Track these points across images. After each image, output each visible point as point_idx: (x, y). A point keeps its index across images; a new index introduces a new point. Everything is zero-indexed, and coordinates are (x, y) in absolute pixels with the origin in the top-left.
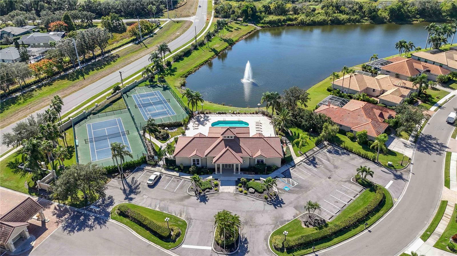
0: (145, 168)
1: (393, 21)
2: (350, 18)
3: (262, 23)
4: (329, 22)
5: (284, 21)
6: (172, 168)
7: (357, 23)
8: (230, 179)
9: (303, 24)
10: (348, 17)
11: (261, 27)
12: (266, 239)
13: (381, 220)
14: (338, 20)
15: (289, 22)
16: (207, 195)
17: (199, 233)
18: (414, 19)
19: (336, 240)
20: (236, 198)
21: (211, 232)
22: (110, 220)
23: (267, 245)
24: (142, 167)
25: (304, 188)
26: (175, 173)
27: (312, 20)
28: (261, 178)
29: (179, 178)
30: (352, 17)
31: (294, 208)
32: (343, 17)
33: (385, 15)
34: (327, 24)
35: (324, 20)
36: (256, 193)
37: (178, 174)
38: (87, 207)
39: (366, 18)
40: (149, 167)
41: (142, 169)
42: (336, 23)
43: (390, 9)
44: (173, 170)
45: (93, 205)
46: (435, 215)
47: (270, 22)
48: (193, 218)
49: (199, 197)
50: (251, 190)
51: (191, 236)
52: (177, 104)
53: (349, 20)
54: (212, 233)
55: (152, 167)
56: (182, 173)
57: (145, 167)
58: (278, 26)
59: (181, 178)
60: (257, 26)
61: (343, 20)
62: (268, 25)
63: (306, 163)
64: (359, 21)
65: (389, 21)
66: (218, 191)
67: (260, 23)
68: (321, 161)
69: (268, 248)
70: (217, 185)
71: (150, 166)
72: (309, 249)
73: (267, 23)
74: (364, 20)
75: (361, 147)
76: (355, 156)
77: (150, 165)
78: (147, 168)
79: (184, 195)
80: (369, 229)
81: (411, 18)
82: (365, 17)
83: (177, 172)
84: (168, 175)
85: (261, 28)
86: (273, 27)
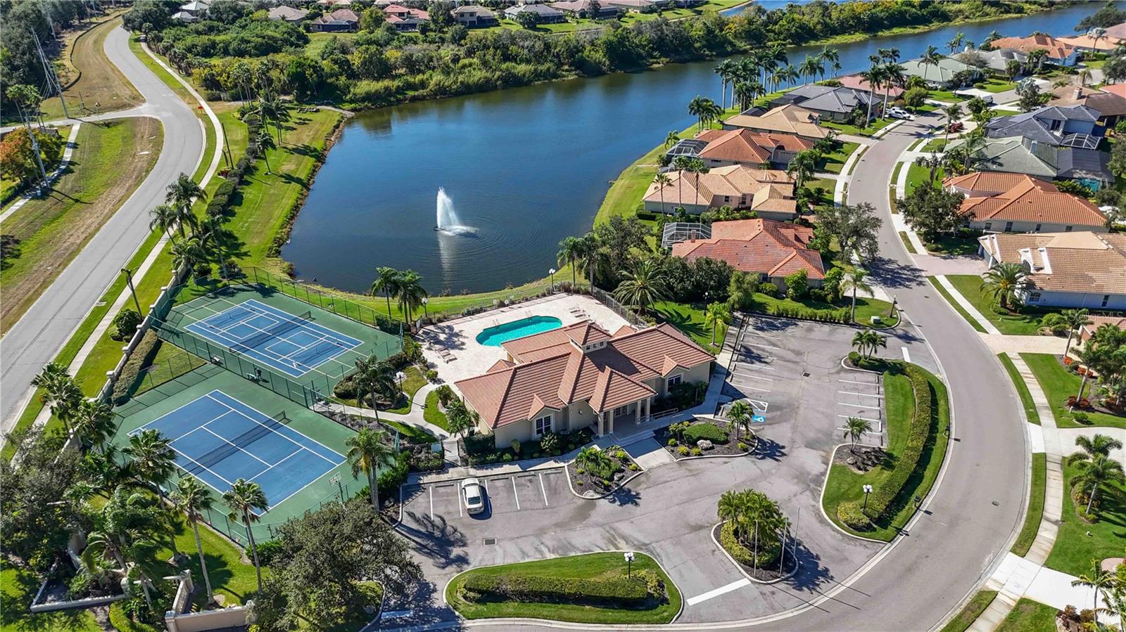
0: (421, 482)
1: (617, 67)
2: (535, 70)
3: (351, 101)
4: (499, 83)
5: (400, 90)
6: (493, 457)
7: (554, 80)
8: (639, 438)
9: (443, 94)
10: (531, 67)
11: (353, 110)
12: (822, 521)
13: (953, 415)
14: (514, 76)
15: (411, 93)
16: (627, 486)
17: (691, 564)
18: (652, 60)
19: (928, 474)
20: (690, 471)
21: (714, 551)
22: (468, 625)
23: (834, 530)
24: (410, 482)
25: (785, 408)
26: (506, 468)
27: (462, 83)
28: (695, 416)
29: (527, 474)
30: (540, 68)
31: (808, 449)
32: (522, 68)
33: (599, 56)
34: (495, 88)
35: (488, 80)
36: (718, 447)
37: (516, 468)
38: (374, 621)
39: (566, 67)
40: (429, 476)
41: (419, 487)
42: (513, 83)
43: (605, 43)
44: (498, 462)
45: (383, 611)
46: (1010, 379)
47: (369, 97)
48: (648, 542)
49: (611, 497)
50: (703, 443)
51: (681, 576)
52: (340, 320)
53: (537, 75)
54: (717, 552)
55: (438, 473)
56: (525, 462)
57: (420, 479)
58: (390, 104)
59: (533, 473)
60: (340, 108)
61: (524, 75)
62: (366, 103)
63: (742, 361)
64: (555, 76)
65: (611, 70)
66: (640, 470)
67: (344, 102)
68: (763, 350)
69: (841, 534)
70: (625, 460)
71: (430, 474)
72: (907, 507)
73: (363, 100)
74: (563, 70)
75: (801, 304)
76: (808, 324)
77: (429, 471)
78: (425, 479)
79: (575, 506)
80: (953, 436)
81: (644, 58)
82: (563, 64)
83: (511, 462)
84: (496, 477)
85: (353, 113)
86: (381, 107)
